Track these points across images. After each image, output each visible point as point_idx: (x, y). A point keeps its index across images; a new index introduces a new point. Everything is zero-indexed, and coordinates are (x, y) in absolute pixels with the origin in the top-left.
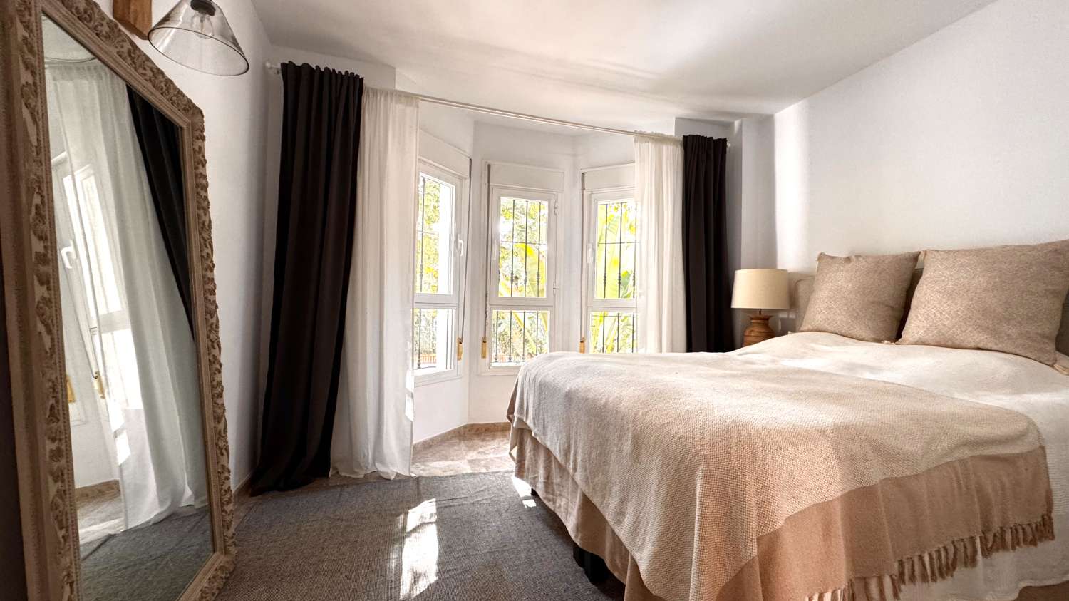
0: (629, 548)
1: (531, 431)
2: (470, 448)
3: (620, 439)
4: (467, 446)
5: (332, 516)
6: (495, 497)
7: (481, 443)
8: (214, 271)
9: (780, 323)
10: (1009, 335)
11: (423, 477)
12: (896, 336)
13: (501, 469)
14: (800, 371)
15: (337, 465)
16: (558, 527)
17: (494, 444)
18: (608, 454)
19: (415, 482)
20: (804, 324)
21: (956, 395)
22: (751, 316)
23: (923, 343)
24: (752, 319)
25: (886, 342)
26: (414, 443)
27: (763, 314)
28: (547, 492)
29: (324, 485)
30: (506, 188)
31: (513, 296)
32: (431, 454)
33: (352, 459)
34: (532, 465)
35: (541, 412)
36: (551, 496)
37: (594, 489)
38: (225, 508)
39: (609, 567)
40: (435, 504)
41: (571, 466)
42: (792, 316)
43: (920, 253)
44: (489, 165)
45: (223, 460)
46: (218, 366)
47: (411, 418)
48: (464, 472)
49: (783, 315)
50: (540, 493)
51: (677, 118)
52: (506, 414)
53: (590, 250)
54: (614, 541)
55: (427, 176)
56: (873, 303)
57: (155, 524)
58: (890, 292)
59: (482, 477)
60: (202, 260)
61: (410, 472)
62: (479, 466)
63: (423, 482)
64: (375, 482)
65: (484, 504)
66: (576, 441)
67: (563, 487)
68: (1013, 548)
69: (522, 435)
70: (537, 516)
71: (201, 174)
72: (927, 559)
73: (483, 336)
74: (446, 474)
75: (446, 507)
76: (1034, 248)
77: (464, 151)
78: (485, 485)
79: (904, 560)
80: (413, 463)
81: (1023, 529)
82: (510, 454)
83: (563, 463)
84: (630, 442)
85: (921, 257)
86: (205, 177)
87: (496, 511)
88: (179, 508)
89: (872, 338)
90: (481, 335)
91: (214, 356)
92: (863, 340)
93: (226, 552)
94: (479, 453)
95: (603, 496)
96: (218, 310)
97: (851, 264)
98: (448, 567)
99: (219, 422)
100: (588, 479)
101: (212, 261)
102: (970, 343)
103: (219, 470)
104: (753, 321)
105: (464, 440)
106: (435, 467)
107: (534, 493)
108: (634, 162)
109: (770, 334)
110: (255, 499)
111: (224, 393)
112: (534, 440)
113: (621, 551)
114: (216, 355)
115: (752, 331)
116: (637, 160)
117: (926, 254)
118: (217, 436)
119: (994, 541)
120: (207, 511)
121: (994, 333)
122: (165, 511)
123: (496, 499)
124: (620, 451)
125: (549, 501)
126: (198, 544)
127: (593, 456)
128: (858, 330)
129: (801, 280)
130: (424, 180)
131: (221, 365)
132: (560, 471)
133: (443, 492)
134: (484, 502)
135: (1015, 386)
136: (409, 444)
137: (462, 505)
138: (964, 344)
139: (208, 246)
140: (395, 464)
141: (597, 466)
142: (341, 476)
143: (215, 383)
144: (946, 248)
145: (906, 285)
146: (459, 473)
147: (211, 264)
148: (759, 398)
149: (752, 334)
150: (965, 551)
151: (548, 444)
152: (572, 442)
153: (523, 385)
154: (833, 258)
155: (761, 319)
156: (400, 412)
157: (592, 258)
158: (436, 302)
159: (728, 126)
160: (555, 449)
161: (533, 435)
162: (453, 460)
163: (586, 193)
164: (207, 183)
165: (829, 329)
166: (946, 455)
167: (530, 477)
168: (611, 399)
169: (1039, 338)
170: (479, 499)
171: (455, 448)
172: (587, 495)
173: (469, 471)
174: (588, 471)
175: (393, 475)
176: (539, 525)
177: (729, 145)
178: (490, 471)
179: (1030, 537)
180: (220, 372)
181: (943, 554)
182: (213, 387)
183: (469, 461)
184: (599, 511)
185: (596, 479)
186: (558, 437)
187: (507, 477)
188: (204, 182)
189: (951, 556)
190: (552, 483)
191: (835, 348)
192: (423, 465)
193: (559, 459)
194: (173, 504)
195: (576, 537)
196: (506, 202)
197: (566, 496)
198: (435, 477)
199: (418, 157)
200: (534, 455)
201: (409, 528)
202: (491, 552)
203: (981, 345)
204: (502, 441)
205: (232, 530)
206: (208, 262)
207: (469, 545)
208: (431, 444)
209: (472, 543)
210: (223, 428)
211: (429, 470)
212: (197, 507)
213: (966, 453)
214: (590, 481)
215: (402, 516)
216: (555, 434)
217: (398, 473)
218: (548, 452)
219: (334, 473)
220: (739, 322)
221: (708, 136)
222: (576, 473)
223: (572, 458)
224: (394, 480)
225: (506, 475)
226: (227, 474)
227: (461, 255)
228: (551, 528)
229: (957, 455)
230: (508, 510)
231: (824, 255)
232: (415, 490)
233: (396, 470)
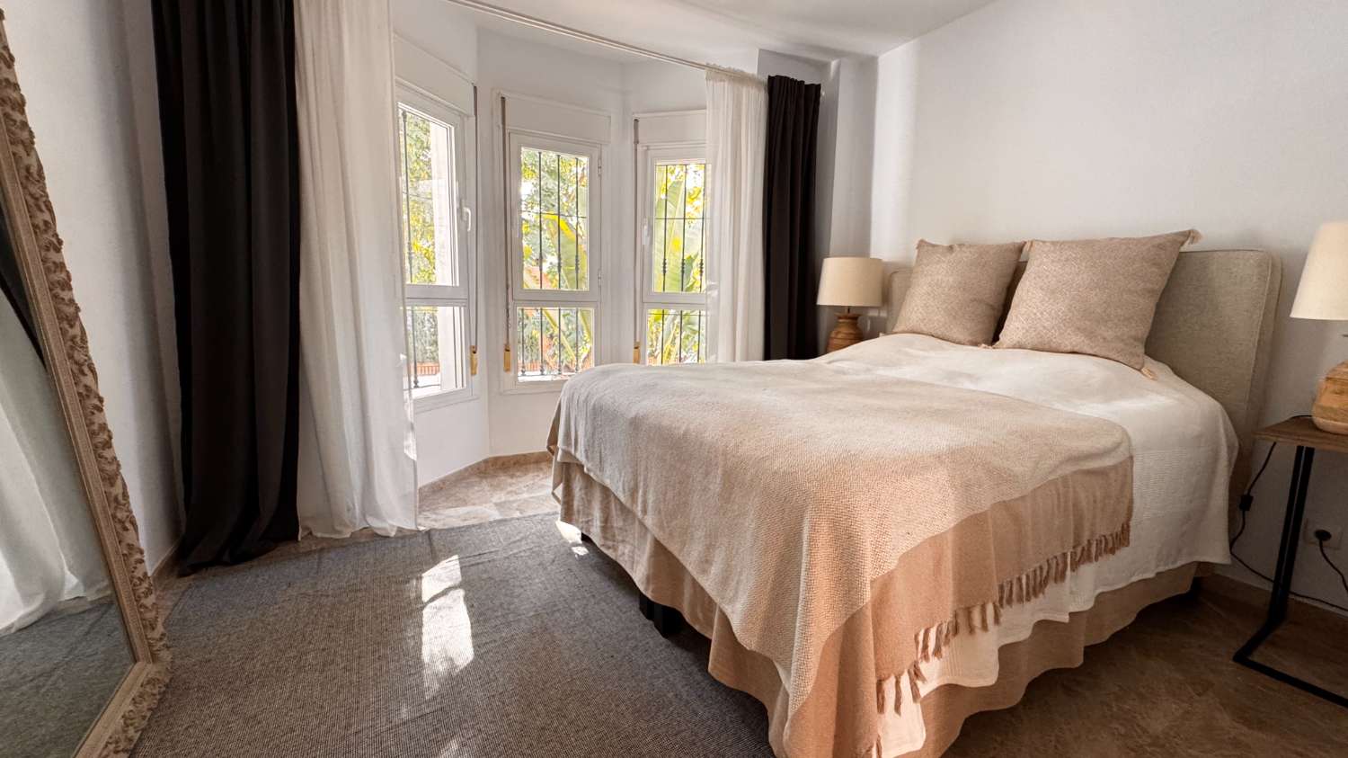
0: (717, 600)
1: (582, 467)
2: (496, 488)
3: (707, 474)
4: (491, 485)
5: (311, 592)
6: (536, 547)
7: (510, 481)
8: (63, 250)
9: (869, 323)
10: (1104, 339)
11: (436, 530)
12: (994, 339)
13: (539, 512)
14: (899, 382)
15: (309, 524)
16: (621, 578)
17: (528, 479)
18: (690, 493)
19: (426, 537)
20: (897, 325)
21: (1058, 406)
22: (838, 314)
23: (1021, 347)
24: (840, 318)
25: (983, 345)
26: (420, 485)
27: (853, 313)
28: (605, 538)
29: (293, 550)
30: (529, 134)
31: (543, 288)
32: (443, 499)
33: (330, 514)
34: (583, 505)
35: (596, 442)
36: (610, 543)
37: (671, 534)
38: (144, 601)
39: (687, 620)
40: (458, 562)
41: (639, 508)
42: (883, 314)
43: (1025, 243)
44: (503, 99)
45: (129, 537)
46: (96, 402)
47: (413, 455)
48: (492, 520)
49: (873, 313)
50: (596, 539)
51: (760, 50)
52: (546, 444)
53: (646, 227)
54: (695, 591)
55: (408, 108)
56: (972, 301)
57: (20, 630)
58: (989, 289)
59: (516, 523)
60: (36, 233)
61: (417, 524)
62: (510, 509)
63: (435, 537)
64: (367, 542)
65: (522, 557)
66: (645, 480)
67: (626, 531)
68: (1096, 559)
69: (568, 471)
70: (591, 566)
71: (7, 80)
72: (1024, 581)
73: (505, 342)
74: (466, 523)
75: (472, 565)
76: (1138, 241)
77: (464, 73)
78: (520, 533)
79: (1005, 584)
80: (420, 513)
81: (1106, 539)
82: (553, 494)
83: (628, 505)
84: (718, 480)
85: (1026, 248)
86: (16, 87)
87: (539, 565)
88: (60, 602)
89: (968, 341)
90: (502, 341)
91: (86, 386)
92: (959, 343)
93: (154, 658)
94: (508, 493)
95: (684, 544)
96: (80, 314)
97: (954, 255)
98: (484, 640)
99: (112, 485)
100: (662, 522)
101: (56, 235)
102: (1066, 346)
103: (125, 552)
104: (841, 321)
105: (486, 478)
106: (449, 516)
107: (585, 538)
108: (705, 108)
109: (859, 337)
110: (187, 581)
111: (113, 440)
112: (587, 478)
113: (705, 602)
114: (88, 384)
115: (839, 332)
116: (709, 104)
117: (1031, 245)
118: (113, 505)
119: (1082, 554)
120: (111, 602)
121: (1091, 335)
122: (37, 610)
123: (537, 549)
124: (705, 489)
125: (609, 548)
126: (103, 652)
127: (670, 495)
128: (956, 333)
129: (895, 272)
130: (404, 115)
131: (101, 400)
132: (622, 512)
133: (466, 547)
134: (522, 554)
135: (1106, 392)
136: (412, 489)
137: (494, 560)
138: (1062, 348)
139: (43, 208)
140: (394, 515)
141: (675, 509)
142: (316, 538)
143: (95, 427)
144: (1055, 239)
145: (1008, 280)
146: (483, 521)
147: (54, 240)
148: (864, 420)
149: (840, 336)
150: (1057, 568)
151: (607, 482)
152: (641, 478)
153: (568, 409)
154: (934, 246)
155: (850, 318)
156: (396, 452)
157: (649, 238)
158: (434, 296)
159: (823, 67)
160: (618, 488)
161: (585, 470)
162: (474, 504)
163: (640, 148)
164: (22, 96)
165: (925, 329)
166: (1050, 473)
167: (581, 520)
168: (692, 427)
169: (1132, 341)
170: (515, 551)
171: (476, 488)
172: (662, 542)
173: (498, 517)
174: (663, 513)
175: (392, 530)
176: (595, 576)
177: (823, 93)
178: (526, 514)
179: (1110, 545)
180: (100, 410)
181: (1038, 573)
182: (93, 434)
183: (496, 504)
184: (678, 561)
185: (674, 523)
186: (620, 474)
187: (549, 520)
188: (15, 95)
189: (1045, 574)
190: (612, 527)
191: (932, 354)
192: (436, 514)
193: (623, 499)
194: (47, 598)
195: (646, 589)
196: (527, 155)
197: (632, 541)
198: (453, 529)
199: (395, 77)
200: (586, 494)
201: (425, 598)
202: (537, 615)
203: (1076, 349)
204: (538, 476)
205: (160, 628)
206: (49, 236)
207: (509, 609)
208: (441, 486)
209: (512, 607)
210: (121, 491)
211: (444, 519)
212: (89, 599)
213: (1069, 469)
214: (665, 525)
215: (414, 582)
216: (617, 470)
217: (399, 528)
218: (606, 491)
219: (306, 533)
220: (824, 321)
221: (799, 80)
222: (646, 517)
223: (640, 500)
224: (396, 537)
225: (547, 518)
226: (138, 556)
227: (469, 229)
228: (611, 578)
229: (1060, 472)
230: (554, 561)
231: (926, 243)
232: (429, 548)
233: (397, 524)
